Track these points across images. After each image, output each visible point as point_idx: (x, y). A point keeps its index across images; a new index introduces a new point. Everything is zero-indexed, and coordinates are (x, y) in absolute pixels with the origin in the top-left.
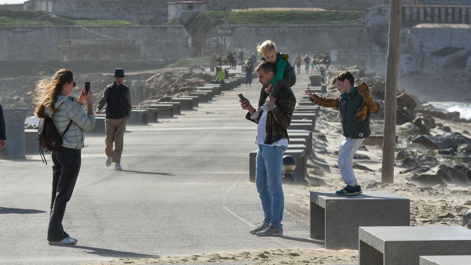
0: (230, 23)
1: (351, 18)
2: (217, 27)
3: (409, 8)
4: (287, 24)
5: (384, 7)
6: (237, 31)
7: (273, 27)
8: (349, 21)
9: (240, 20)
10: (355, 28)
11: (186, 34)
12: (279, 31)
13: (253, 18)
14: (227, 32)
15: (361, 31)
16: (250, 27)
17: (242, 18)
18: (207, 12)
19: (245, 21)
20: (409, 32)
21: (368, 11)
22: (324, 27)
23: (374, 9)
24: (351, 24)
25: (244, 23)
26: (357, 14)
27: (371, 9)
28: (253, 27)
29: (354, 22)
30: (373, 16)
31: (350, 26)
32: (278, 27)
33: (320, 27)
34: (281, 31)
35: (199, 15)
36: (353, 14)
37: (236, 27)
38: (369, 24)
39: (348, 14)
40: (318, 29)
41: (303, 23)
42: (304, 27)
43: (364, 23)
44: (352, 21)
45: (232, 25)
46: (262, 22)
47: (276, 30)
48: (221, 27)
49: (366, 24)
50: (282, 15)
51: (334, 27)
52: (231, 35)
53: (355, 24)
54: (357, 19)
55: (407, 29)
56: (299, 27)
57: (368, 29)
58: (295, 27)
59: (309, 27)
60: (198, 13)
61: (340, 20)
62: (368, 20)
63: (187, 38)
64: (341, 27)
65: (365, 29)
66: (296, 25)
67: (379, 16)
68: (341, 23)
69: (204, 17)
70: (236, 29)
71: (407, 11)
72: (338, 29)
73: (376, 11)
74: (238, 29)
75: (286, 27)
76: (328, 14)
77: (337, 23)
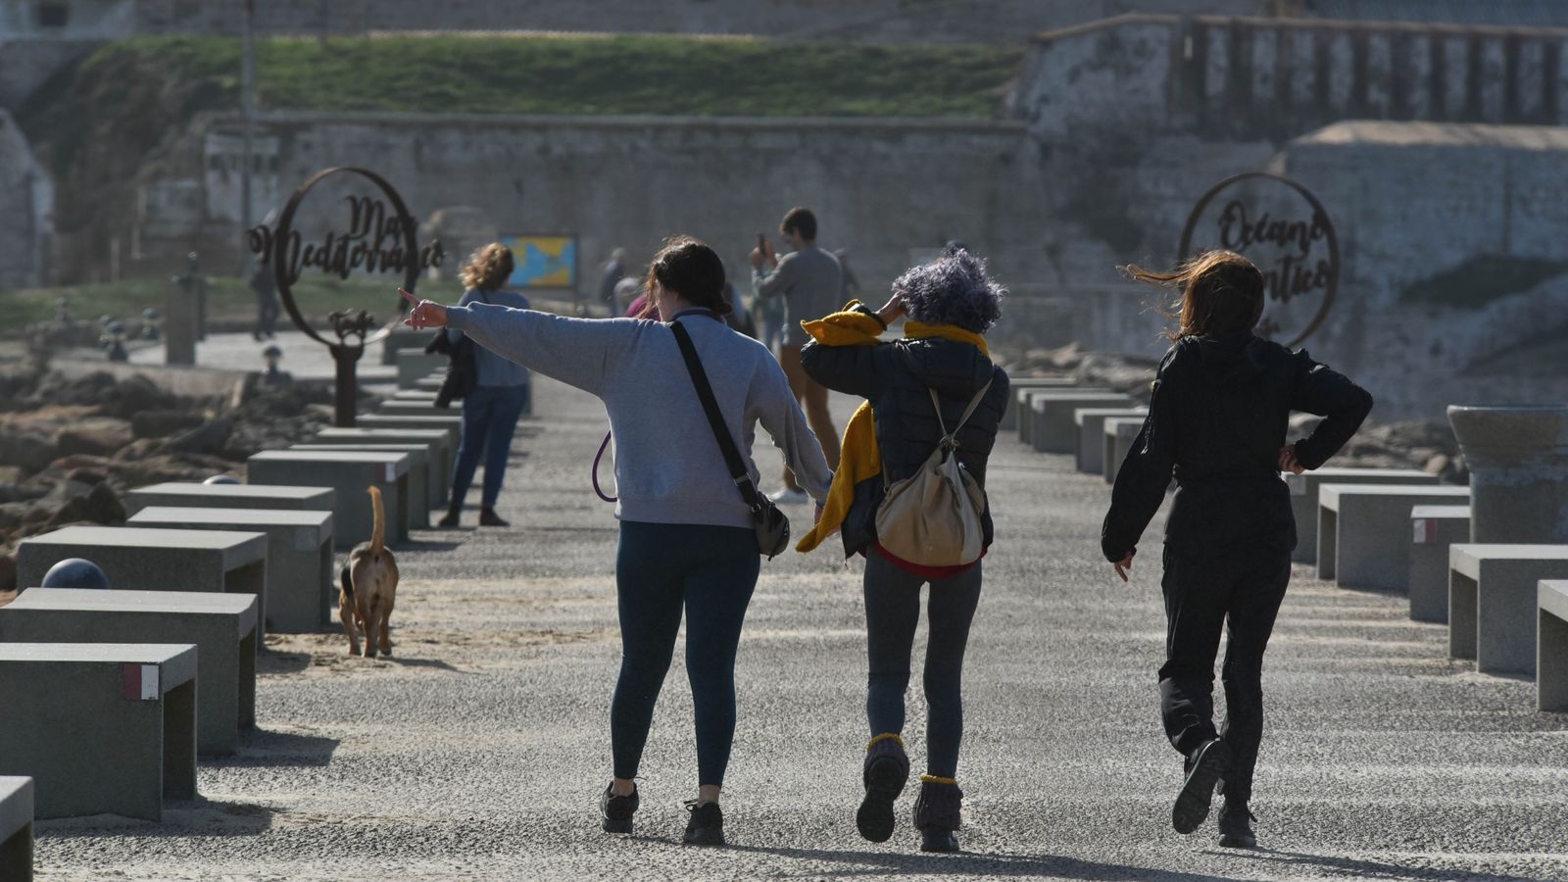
0: (271, 99)
1: (950, 88)
2: (197, 126)
3: (1272, 35)
4: (588, 115)
5: (1138, 24)
6: (307, 146)
7: (514, 128)
8: (938, 101)
9: (329, 87)
10: (976, 140)
11: (24, 160)
12: (544, 150)
13: (399, 77)
14: (255, 150)
15: (1006, 159)
16: (383, 125)
17: (338, 74)
18: (145, 43)
19: (358, 93)
20: (1278, 167)
21: (1047, 44)
22: (802, 131)
23: (1079, 36)
24: (953, 119)
25: (350, 100)
26: (984, 65)
27: (1060, 39)
28: (402, 127)
29: (965, 109)
30: (1074, 76)
31: (943, 132)
32: (541, 128)
33: (776, 130)
34: (558, 150)
35: (96, 58)
36: (957, 60)
37: (305, 126)
38: (1052, 121)
39: (930, 62)
40: (766, 142)
41: (683, 109)
42: (689, 131)
43: (1022, 113)
44: (959, 101)
45: (279, 115)
46: (449, 101)
47: (532, 142)
48: (217, 122)
49: (1036, 118)
50: (565, 64)
51: (853, 132)
52: (275, 164)
53: (973, 118)
54: (985, 93)
55: (1265, 148)
56: (659, 130)
57: (1046, 150)
58: (639, 129)
59: (715, 130)
60: (91, 46)
61: (888, 92)
62: (1044, 99)
63: (28, 180)
64: (895, 135)
65: (1032, 148)
66: (642, 119)
67: (1108, 76)
68: (893, 113)
69: (124, 65)
70: (303, 137)
71: (1263, 54)
72: (880, 147)
73: (1088, 49)
74: (315, 137)
75: (585, 128)
76: (822, 61)
77: (868, 114)
